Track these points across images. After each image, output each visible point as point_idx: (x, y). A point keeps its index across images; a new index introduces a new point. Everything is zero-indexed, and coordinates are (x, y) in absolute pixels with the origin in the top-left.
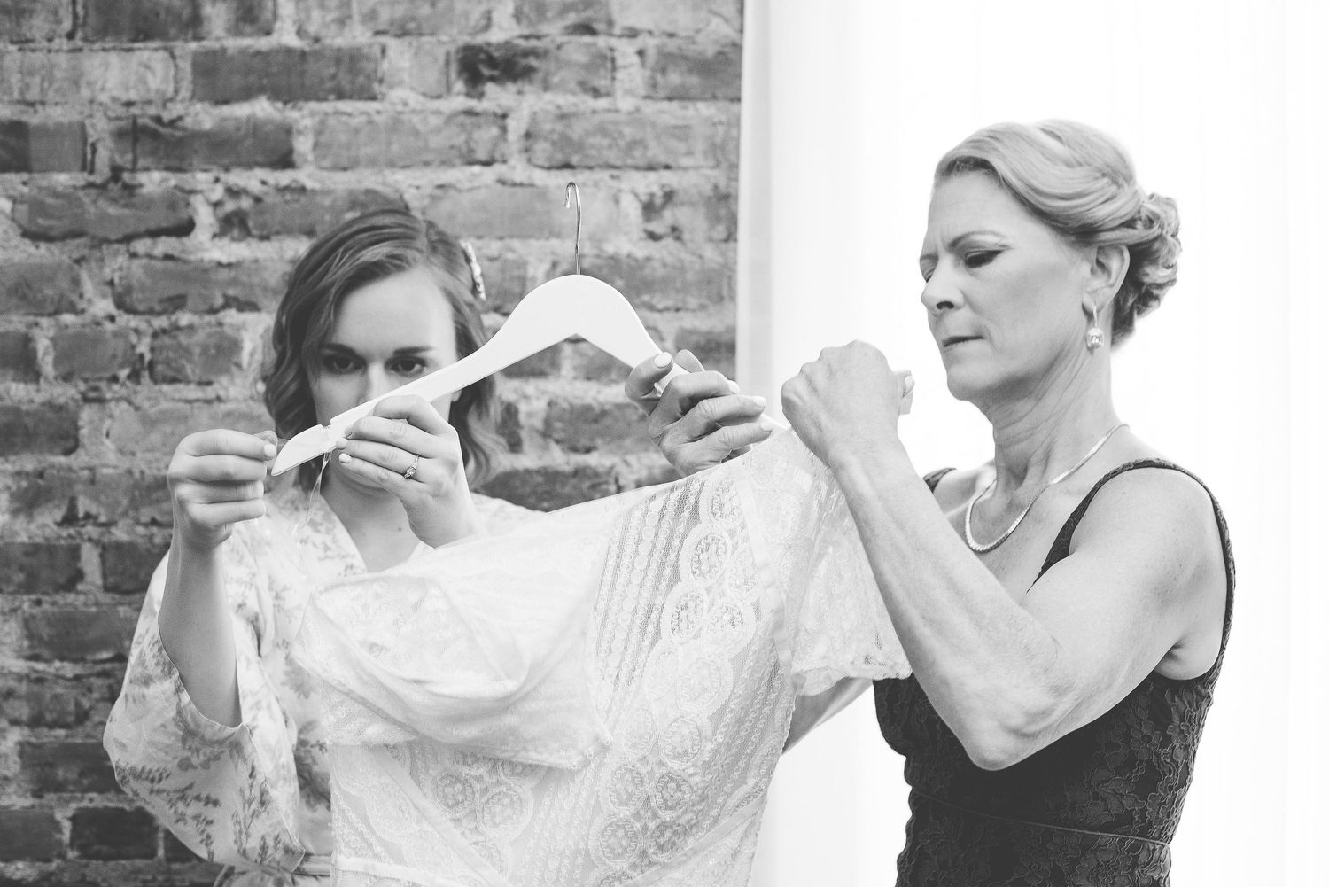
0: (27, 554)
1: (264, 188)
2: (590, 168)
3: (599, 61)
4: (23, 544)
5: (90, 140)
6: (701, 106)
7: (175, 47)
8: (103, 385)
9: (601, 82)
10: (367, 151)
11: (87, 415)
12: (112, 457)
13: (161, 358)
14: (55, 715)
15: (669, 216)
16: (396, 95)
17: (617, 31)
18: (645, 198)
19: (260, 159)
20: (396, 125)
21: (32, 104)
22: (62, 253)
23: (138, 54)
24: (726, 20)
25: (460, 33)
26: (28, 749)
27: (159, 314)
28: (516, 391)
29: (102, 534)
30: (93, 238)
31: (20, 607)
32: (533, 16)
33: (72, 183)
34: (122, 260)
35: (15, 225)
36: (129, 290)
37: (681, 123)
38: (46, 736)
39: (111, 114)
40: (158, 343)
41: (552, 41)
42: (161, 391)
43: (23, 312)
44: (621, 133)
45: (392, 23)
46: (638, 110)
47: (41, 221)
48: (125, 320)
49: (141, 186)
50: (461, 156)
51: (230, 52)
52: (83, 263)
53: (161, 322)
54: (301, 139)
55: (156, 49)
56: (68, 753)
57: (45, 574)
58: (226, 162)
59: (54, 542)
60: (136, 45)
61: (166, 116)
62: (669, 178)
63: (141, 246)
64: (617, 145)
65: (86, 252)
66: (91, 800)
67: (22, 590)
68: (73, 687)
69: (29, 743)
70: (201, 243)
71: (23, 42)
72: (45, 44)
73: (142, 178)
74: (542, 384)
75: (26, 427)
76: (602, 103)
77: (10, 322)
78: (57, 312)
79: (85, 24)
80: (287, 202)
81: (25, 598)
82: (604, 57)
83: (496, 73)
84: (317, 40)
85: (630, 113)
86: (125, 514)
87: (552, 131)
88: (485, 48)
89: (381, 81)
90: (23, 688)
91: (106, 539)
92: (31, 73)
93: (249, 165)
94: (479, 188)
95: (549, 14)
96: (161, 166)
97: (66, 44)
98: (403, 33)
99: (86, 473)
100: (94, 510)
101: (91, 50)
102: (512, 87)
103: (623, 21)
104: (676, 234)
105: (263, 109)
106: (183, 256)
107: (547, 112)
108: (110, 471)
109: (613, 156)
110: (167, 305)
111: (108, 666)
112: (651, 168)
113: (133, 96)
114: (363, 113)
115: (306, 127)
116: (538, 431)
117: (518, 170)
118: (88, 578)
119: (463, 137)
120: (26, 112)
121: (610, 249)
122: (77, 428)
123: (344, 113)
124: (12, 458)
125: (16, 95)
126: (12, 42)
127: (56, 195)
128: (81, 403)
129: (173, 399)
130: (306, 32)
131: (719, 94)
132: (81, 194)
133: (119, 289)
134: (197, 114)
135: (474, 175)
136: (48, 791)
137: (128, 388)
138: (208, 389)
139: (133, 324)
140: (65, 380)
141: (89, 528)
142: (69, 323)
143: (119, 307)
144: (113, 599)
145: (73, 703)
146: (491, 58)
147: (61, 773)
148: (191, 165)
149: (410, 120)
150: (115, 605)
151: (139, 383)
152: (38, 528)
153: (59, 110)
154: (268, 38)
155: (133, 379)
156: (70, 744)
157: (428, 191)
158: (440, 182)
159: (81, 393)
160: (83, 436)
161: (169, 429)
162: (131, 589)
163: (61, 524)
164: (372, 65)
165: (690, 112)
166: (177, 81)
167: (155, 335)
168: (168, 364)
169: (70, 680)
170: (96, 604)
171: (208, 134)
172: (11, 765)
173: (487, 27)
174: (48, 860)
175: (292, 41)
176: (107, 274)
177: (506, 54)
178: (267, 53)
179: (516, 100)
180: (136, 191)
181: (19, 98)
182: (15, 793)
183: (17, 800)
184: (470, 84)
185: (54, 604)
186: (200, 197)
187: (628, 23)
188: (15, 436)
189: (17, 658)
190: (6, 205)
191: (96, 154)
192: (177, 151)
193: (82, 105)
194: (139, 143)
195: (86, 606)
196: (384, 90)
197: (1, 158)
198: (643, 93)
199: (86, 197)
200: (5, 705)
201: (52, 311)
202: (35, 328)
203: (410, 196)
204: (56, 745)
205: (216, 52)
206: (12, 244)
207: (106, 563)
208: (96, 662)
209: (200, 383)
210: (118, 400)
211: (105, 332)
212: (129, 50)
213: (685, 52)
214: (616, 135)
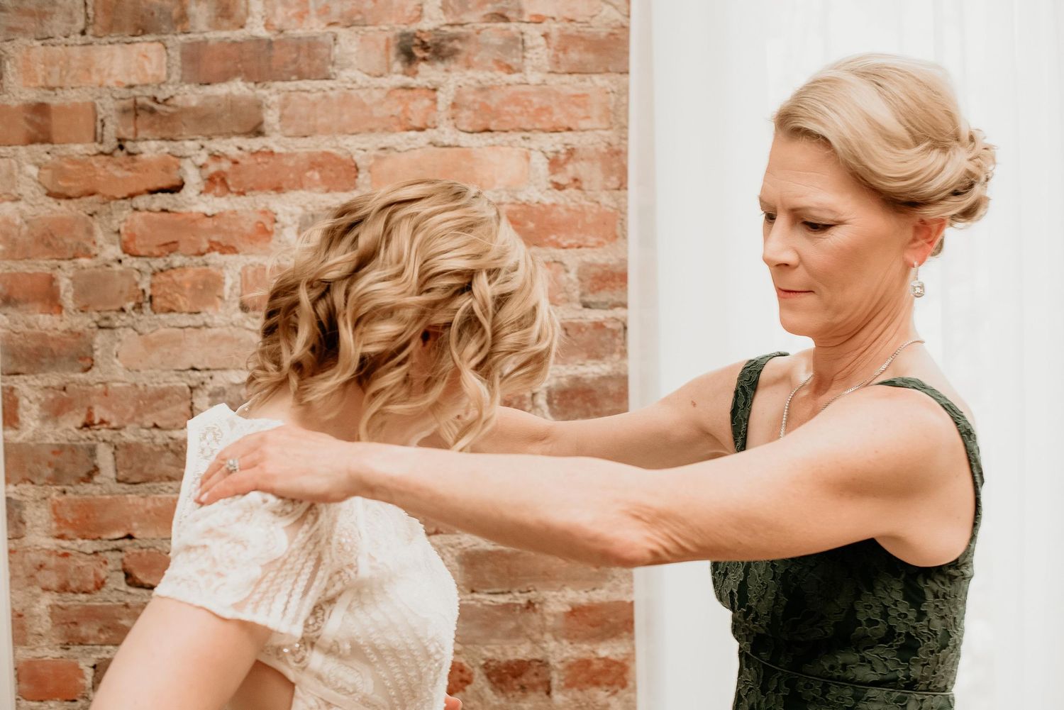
0: (54, 453)
1: (240, 153)
2: (506, 131)
3: (511, 43)
4: (51, 444)
5: (100, 117)
6: (596, 78)
7: (168, 39)
8: (112, 315)
9: (514, 61)
10: (323, 121)
11: (100, 339)
12: (121, 374)
13: (160, 292)
14: (78, 583)
15: (571, 169)
16: (345, 74)
17: (526, 18)
18: (551, 155)
19: (236, 129)
20: (346, 100)
21: (53, 89)
22: (79, 209)
23: (137, 45)
24: (616, 8)
25: (397, 23)
26: (57, 611)
27: (158, 257)
29: (114, 436)
30: (104, 196)
31: (49, 497)
32: (457, 8)
33: (85, 152)
34: (127, 213)
35: (40, 187)
36: (132, 237)
37: (580, 92)
39: (116, 95)
40: (156, 280)
42: (159, 319)
43: (46, 257)
44: (530, 102)
45: (342, 16)
46: (544, 82)
47: (61, 183)
48: (129, 262)
49: (141, 153)
50: (400, 123)
51: (211, 43)
52: (95, 216)
53: (159, 263)
54: (270, 112)
55: (152, 42)
56: (90, 614)
57: (69, 469)
58: (209, 132)
59: (74, 443)
60: (136, 39)
61: (161, 97)
62: (570, 138)
63: (141, 202)
64: (528, 112)
65: (97, 208)
66: (108, 652)
67: (50, 483)
68: (93, 560)
69: (58, 606)
70: (190, 199)
71: (45, 39)
72: (63, 39)
73: (142, 146)
75: (52, 350)
76: (515, 78)
77: (38, 265)
78: (75, 257)
79: (95, 22)
80: (259, 164)
81: (53, 488)
82: (515, 40)
83: (427, 55)
84: (281, 31)
85: (538, 85)
86: (131, 420)
87: (474, 102)
88: (418, 34)
89: (333, 64)
90: (52, 561)
91: (117, 441)
92: (52, 64)
93: (228, 135)
94: (415, 149)
95: (470, 6)
96: (157, 138)
97: (80, 39)
98: (351, 24)
99: (100, 386)
100: (106, 418)
101: (100, 44)
102: (440, 66)
103: (530, 10)
104: (578, 184)
105: (239, 89)
106: (175, 209)
107: (470, 86)
108: (119, 385)
109: (524, 122)
110: (163, 250)
111: (120, 543)
112: (555, 131)
113: (134, 80)
114: (319, 90)
115: (273, 102)
117: (446, 134)
118: (103, 472)
119: (400, 108)
120: (49, 95)
121: (523, 197)
122: (92, 351)
123: (304, 91)
124: (41, 375)
125: (41, 82)
126: (37, 39)
127: (74, 162)
128: (95, 330)
129: (169, 326)
130: (272, 25)
131: (610, 69)
132: (93, 160)
133: (125, 237)
134: (186, 94)
135: (409, 138)
136: (74, 644)
137: (133, 317)
138: (197, 317)
139: (136, 265)
140: (82, 311)
141: (103, 431)
142: (85, 265)
143: (125, 252)
144: (123, 488)
145: (92, 573)
146: (423, 43)
147: (84, 630)
148: (181, 135)
149: (358, 95)
150: (125, 494)
151: (142, 313)
152: (62, 432)
153: (74, 93)
154: (242, 31)
155: (137, 310)
156: (90, 606)
157: (373, 152)
158: (382, 145)
159: (96, 322)
160: (97, 356)
161: (166, 351)
162: (138, 480)
163: (81, 428)
164: (326, 51)
165: (588, 84)
166: (168, 67)
167: (154, 274)
168: (165, 297)
169: (90, 554)
170: (111, 493)
171: (194, 110)
172: (43, 624)
173: (419, 18)
174: (75, 701)
175: (261, 32)
176: (115, 225)
177: (436, 39)
178: (241, 43)
179: (443, 77)
180: (137, 157)
181: (43, 84)
182: (47, 646)
183: (49, 652)
184: (406, 64)
185: (76, 493)
186: (188, 161)
187: (535, 12)
188: (43, 357)
189: (48, 537)
190: (33, 171)
191: (105, 128)
192: (169, 124)
193: (93, 88)
194: (138, 118)
195: (102, 494)
196: (336, 71)
197: (28, 131)
198: (548, 68)
199: (97, 163)
200: (38, 575)
201: (71, 256)
202: (58, 270)
203: (359, 157)
204: (79, 608)
205: (199, 43)
206: (39, 202)
207: (118, 460)
208: (110, 540)
209: (191, 313)
210: (125, 327)
211: (114, 272)
212: (130, 43)
213: (582, 34)
214: (526, 103)
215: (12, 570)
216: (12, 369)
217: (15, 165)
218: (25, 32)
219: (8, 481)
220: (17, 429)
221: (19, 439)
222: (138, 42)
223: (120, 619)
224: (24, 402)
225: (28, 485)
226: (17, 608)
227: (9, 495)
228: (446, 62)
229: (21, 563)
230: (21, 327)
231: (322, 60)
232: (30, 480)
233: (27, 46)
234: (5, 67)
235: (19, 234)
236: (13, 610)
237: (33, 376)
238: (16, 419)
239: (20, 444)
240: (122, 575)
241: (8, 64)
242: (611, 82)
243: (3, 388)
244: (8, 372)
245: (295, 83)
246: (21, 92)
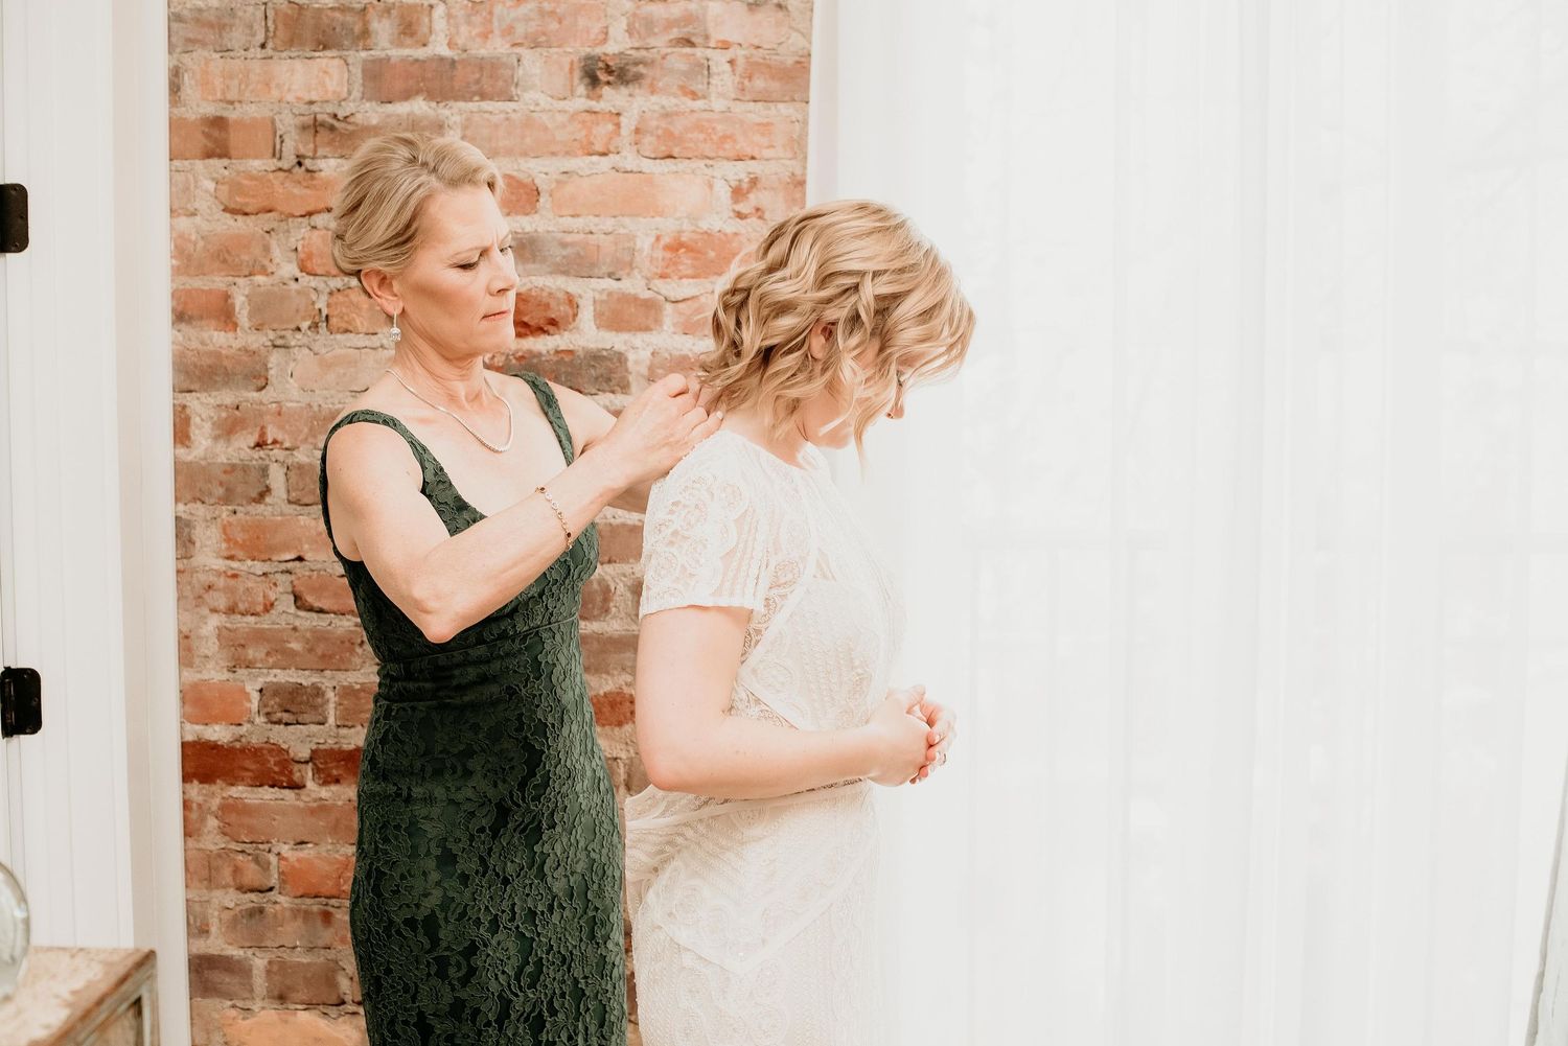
0: (225, 472)
2: (689, 158)
3: (697, 69)
4: (223, 464)
5: (279, 133)
6: (781, 106)
7: (349, 55)
8: (288, 334)
9: (699, 87)
10: (505, 142)
11: (275, 358)
12: (295, 393)
13: (336, 313)
14: (246, 605)
15: (754, 199)
16: (528, 96)
17: (712, 44)
18: (734, 184)
20: (529, 123)
21: (232, 103)
22: (257, 226)
23: (318, 60)
24: (802, 35)
25: (582, 46)
26: (225, 632)
27: (335, 276)
28: (625, 343)
29: (287, 457)
30: (281, 213)
31: (220, 517)
32: (643, 31)
33: (263, 168)
34: (304, 231)
35: (217, 202)
36: (310, 256)
37: (766, 121)
39: (296, 111)
40: (333, 300)
41: (659, 51)
42: (335, 339)
43: (223, 274)
44: (714, 129)
45: (526, 37)
46: (729, 110)
47: (238, 199)
48: (305, 279)
49: (321, 171)
50: (582, 148)
51: (393, 61)
52: (273, 234)
53: (336, 283)
54: (451, 132)
55: (333, 57)
56: (259, 636)
57: (240, 489)
59: (246, 463)
60: (317, 54)
61: (341, 114)
62: (752, 166)
63: (320, 220)
64: (711, 139)
65: (275, 225)
66: (275, 676)
67: (221, 503)
68: (262, 582)
69: (225, 627)
71: (224, 51)
72: (243, 52)
73: (321, 164)
74: (646, 336)
75: (225, 368)
76: (699, 104)
77: (214, 282)
78: (250, 275)
79: (275, 36)
81: (224, 508)
82: (701, 66)
83: (611, 78)
84: (465, 51)
85: (723, 112)
86: (305, 441)
87: (657, 128)
88: (603, 58)
90: (221, 582)
91: (289, 461)
92: (231, 77)
94: (597, 174)
95: (656, 30)
96: (336, 155)
97: (260, 53)
98: (536, 45)
99: (274, 405)
100: (280, 438)
101: (280, 59)
102: (624, 90)
103: (717, 35)
104: (759, 213)
105: (421, 108)
107: (654, 111)
108: (295, 405)
109: (708, 149)
111: (290, 565)
112: (739, 159)
113: (314, 96)
114: (501, 112)
115: (455, 123)
116: (643, 376)
117: (629, 160)
118: (274, 493)
119: (584, 133)
120: (224, 109)
121: (704, 226)
122: (267, 370)
123: (486, 112)
124: (214, 393)
125: (219, 95)
126: (215, 51)
127: (252, 178)
128: (270, 348)
129: (345, 346)
130: (456, 44)
131: (794, 97)
132: (271, 176)
133: (302, 256)
134: (366, 112)
135: (593, 163)
136: (240, 667)
137: (309, 337)
138: (373, 338)
139: (313, 284)
140: (258, 330)
141: (275, 451)
142: (262, 284)
143: (302, 271)
144: (295, 510)
145: (262, 594)
146: (608, 66)
147: (251, 653)
149: (540, 118)
150: (297, 515)
151: (318, 332)
152: (235, 451)
153: (253, 108)
154: (425, 49)
155: (312, 329)
156: (259, 629)
157: (555, 177)
158: (564, 169)
159: (271, 341)
160: (272, 376)
161: (342, 371)
162: (308, 502)
163: (254, 448)
164: (510, 72)
165: (773, 111)
166: (349, 84)
167: (331, 293)
168: (342, 317)
169: (260, 576)
170: (282, 514)
171: (375, 127)
172: (211, 646)
173: (605, 41)
174: (240, 725)
175: (445, 51)
176: (292, 243)
177: (620, 63)
178: (424, 62)
179: (628, 101)
180: (316, 175)
181: (222, 98)
182: (214, 669)
183: (215, 673)
184: (590, 88)
185: (247, 513)
187: (721, 37)
188: (216, 374)
189: (217, 558)
190: (211, 186)
191: (284, 145)
192: (350, 142)
193: (272, 103)
194: (318, 135)
195: (273, 515)
196: (519, 93)
197: (206, 146)
198: (733, 96)
199: (275, 180)
200: (206, 596)
201: (247, 273)
202: (233, 287)
203: (541, 182)
204: (247, 630)
205: (381, 60)
206: (216, 217)
207: (290, 481)
208: (280, 562)
209: (367, 334)
210: (300, 346)
211: (290, 290)
212: (310, 58)
213: (768, 62)
214: (710, 131)
215: (179, 589)
216: (185, 386)
217: (191, 179)
218: (203, 44)
219: (177, 500)
220: (188, 447)
221: (189, 458)
222: (319, 57)
223: (289, 642)
224: (196, 420)
225: (199, 504)
226: (185, 630)
227: (179, 514)
228: (630, 86)
229: (190, 583)
230: (195, 344)
231: (506, 81)
232: (200, 500)
233: (205, 58)
234: (183, 79)
235: (195, 251)
236: (180, 632)
237: (206, 394)
238: (188, 437)
239: (191, 463)
240: (292, 598)
241: (186, 76)
242: (795, 110)
243: (174, 405)
244: (180, 390)
245: (477, 104)
246: (198, 105)
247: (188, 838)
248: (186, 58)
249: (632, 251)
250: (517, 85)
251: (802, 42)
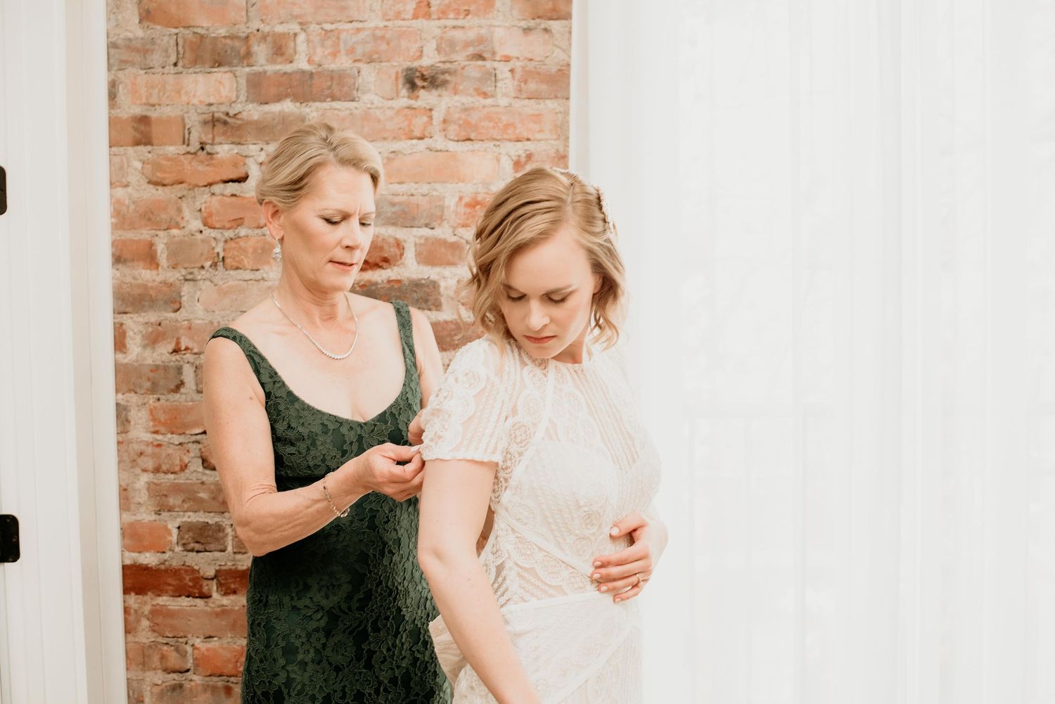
0: (152, 371)
2: (483, 141)
3: (487, 76)
4: (150, 365)
5: (187, 127)
6: (548, 102)
7: (237, 70)
8: (195, 271)
9: (489, 89)
11: (186, 289)
12: (201, 313)
13: (230, 255)
14: (168, 466)
16: (366, 98)
17: (498, 58)
18: (515, 158)
20: (366, 117)
21: (153, 105)
22: (172, 193)
23: (215, 74)
24: (564, 51)
25: (404, 61)
26: (152, 486)
27: (229, 229)
28: (438, 274)
29: (195, 359)
30: (190, 184)
31: (148, 402)
32: (448, 49)
33: (177, 152)
34: (206, 197)
35: (143, 177)
36: (210, 215)
37: (537, 112)
38: (164, 479)
39: (199, 111)
40: (228, 246)
41: (459, 64)
42: (229, 274)
43: (148, 228)
44: (500, 119)
45: (364, 55)
46: (510, 105)
47: (158, 174)
48: (207, 231)
49: (217, 153)
50: (405, 134)
51: (268, 73)
52: (183, 198)
53: (229, 234)
55: (225, 72)
56: (177, 489)
57: (162, 382)
58: (267, 139)
59: (167, 364)
60: (214, 70)
61: (232, 113)
62: (529, 146)
63: (217, 189)
64: (498, 127)
65: (185, 193)
66: (189, 517)
67: (149, 393)
68: (179, 449)
69: (153, 482)
71: (148, 68)
72: (160, 69)
73: (218, 148)
74: (453, 269)
75: (151, 296)
76: (489, 101)
77: (142, 234)
78: (168, 229)
79: (183, 57)
81: (151, 396)
82: (490, 74)
83: (425, 84)
84: (320, 66)
85: (506, 107)
87: (459, 119)
88: (419, 69)
90: (149, 450)
91: (197, 363)
92: (152, 87)
94: (416, 153)
95: (457, 48)
96: (229, 142)
97: (173, 70)
98: (371, 61)
99: (186, 322)
100: (190, 346)
101: (188, 73)
102: (435, 92)
103: (501, 52)
105: (289, 107)
106: (241, 195)
107: (456, 107)
108: (200, 322)
109: (495, 133)
110: (233, 224)
111: (199, 437)
112: (518, 140)
113: (212, 100)
114: (346, 109)
116: (452, 298)
117: (439, 142)
118: (187, 385)
119: (406, 123)
120: (148, 110)
122: (181, 297)
123: (336, 109)
124: (143, 314)
125: (144, 101)
126: (141, 69)
127: (168, 159)
128: (183, 281)
130: (313, 61)
131: (557, 96)
132: (182, 158)
133: (205, 215)
134: (250, 111)
135: (412, 145)
136: (164, 511)
137: (210, 273)
138: (257, 273)
139: (213, 235)
140: (173, 268)
141: (188, 355)
142: (176, 235)
143: (205, 225)
145: (178, 458)
146: (423, 75)
147: (171, 501)
148: (246, 141)
149: (375, 113)
151: (217, 270)
152: (158, 355)
153: (169, 109)
154: (291, 65)
155: (213, 267)
156: (177, 483)
157: (386, 155)
158: (391, 150)
159: (183, 276)
160: (184, 301)
161: (234, 297)
163: (172, 353)
164: (352, 81)
165: (542, 106)
166: (238, 91)
167: (226, 241)
168: (234, 258)
169: (177, 445)
170: (192, 401)
171: (256, 122)
172: (142, 496)
173: (421, 56)
174: (164, 552)
175: (305, 66)
176: (198, 205)
177: (432, 73)
178: (290, 74)
179: (438, 100)
180: (215, 156)
181: (146, 102)
182: (145, 512)
183: (146, 516)
184: (411, 91)
185: (167, 400)
186: (251, 159)
187: (505, 53)
188: (145, 301)
189: (146, 432)
190: (138, 165)
191: (191, 135)
192: (238, 132)
193: (182, 105)
194: (216, 127)
195: (186, 401)
196: (359, 95)
197: (135, 136)
198: (513, 95)
199: (186, 160)
200: (139, 460)
201: (166, 228)
202: (156, 238)
204: (168, 484)
205: (260, 73)
206: (143, 187)
208: (192, 435)
209: (252, 270)
210: (204, 280)
211: (197, 239)
212: (209, 73)
213: (538, 70)
214: (497, 120)
215: (120, 456)
216: (122, 309)
217: (125, 161)
218: (133, 64)
219: (117, 391)
220: (125, 353)
221: (126, 361)
222: (216, 72)
223: (199, 493)
224: (130, 333)
225: (132, 394)
226: (124, 484)
227: (118, 401)
228: (439, 89)
229: (127, 451)
230: (129, 279)
231: (349, 87)
232: (134, 391)
233: (134, 74)
234: (118, 89)
235: (128, 211)
236: (120, 486)
237: (137, 315)
238: (124, 346)
239: (127, 364)
240: (200, 461)
241: (121, 87)
242: (559, 105)
243: (114, 323)
244: (119, 312)
245: (330, 103)
246: (130, 108)
247: (128, 634)
248: (121, 74)
249: (442, 208)
250: (358, 90)
251: (563, 56)
